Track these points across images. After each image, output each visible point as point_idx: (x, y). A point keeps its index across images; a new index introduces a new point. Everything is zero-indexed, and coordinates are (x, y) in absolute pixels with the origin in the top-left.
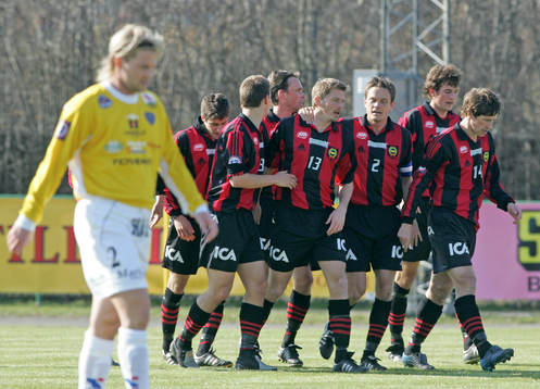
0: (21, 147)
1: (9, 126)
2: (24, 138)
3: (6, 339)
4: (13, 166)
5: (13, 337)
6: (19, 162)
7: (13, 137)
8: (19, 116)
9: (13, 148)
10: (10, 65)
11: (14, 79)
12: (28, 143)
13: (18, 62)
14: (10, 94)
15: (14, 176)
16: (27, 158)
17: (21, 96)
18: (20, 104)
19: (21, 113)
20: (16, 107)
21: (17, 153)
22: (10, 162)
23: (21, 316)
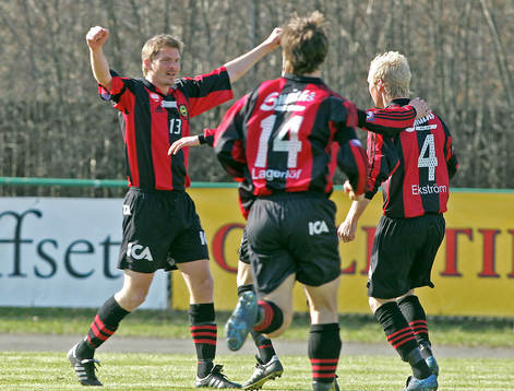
0: (496, 127)
1: (480, 100)
2: (501, 115)
3: (474, 376)
4: (486, 151)
5: (484, 374)
6: (494, 147)
7: (487, 113)
8: (495, 86)
9: (487, 128)
10: (484, 20)
11: (489, 40)
12: (506, 122)
13: (493, 17)
14: (483, 59)
15: (487, 165)
16: (504, 140)
17: (498, 61)
18: (497, 72)
19: (498, 83)
20: (491, 75)
21: (491, 136)
22: (482, 146)
23: (494, 347)
